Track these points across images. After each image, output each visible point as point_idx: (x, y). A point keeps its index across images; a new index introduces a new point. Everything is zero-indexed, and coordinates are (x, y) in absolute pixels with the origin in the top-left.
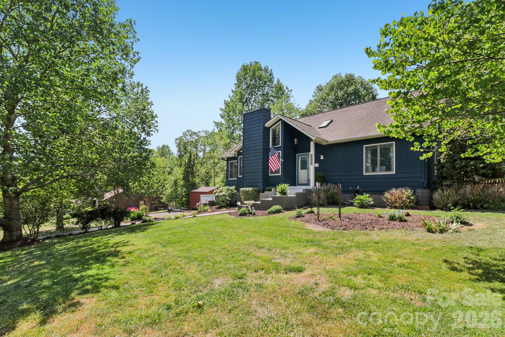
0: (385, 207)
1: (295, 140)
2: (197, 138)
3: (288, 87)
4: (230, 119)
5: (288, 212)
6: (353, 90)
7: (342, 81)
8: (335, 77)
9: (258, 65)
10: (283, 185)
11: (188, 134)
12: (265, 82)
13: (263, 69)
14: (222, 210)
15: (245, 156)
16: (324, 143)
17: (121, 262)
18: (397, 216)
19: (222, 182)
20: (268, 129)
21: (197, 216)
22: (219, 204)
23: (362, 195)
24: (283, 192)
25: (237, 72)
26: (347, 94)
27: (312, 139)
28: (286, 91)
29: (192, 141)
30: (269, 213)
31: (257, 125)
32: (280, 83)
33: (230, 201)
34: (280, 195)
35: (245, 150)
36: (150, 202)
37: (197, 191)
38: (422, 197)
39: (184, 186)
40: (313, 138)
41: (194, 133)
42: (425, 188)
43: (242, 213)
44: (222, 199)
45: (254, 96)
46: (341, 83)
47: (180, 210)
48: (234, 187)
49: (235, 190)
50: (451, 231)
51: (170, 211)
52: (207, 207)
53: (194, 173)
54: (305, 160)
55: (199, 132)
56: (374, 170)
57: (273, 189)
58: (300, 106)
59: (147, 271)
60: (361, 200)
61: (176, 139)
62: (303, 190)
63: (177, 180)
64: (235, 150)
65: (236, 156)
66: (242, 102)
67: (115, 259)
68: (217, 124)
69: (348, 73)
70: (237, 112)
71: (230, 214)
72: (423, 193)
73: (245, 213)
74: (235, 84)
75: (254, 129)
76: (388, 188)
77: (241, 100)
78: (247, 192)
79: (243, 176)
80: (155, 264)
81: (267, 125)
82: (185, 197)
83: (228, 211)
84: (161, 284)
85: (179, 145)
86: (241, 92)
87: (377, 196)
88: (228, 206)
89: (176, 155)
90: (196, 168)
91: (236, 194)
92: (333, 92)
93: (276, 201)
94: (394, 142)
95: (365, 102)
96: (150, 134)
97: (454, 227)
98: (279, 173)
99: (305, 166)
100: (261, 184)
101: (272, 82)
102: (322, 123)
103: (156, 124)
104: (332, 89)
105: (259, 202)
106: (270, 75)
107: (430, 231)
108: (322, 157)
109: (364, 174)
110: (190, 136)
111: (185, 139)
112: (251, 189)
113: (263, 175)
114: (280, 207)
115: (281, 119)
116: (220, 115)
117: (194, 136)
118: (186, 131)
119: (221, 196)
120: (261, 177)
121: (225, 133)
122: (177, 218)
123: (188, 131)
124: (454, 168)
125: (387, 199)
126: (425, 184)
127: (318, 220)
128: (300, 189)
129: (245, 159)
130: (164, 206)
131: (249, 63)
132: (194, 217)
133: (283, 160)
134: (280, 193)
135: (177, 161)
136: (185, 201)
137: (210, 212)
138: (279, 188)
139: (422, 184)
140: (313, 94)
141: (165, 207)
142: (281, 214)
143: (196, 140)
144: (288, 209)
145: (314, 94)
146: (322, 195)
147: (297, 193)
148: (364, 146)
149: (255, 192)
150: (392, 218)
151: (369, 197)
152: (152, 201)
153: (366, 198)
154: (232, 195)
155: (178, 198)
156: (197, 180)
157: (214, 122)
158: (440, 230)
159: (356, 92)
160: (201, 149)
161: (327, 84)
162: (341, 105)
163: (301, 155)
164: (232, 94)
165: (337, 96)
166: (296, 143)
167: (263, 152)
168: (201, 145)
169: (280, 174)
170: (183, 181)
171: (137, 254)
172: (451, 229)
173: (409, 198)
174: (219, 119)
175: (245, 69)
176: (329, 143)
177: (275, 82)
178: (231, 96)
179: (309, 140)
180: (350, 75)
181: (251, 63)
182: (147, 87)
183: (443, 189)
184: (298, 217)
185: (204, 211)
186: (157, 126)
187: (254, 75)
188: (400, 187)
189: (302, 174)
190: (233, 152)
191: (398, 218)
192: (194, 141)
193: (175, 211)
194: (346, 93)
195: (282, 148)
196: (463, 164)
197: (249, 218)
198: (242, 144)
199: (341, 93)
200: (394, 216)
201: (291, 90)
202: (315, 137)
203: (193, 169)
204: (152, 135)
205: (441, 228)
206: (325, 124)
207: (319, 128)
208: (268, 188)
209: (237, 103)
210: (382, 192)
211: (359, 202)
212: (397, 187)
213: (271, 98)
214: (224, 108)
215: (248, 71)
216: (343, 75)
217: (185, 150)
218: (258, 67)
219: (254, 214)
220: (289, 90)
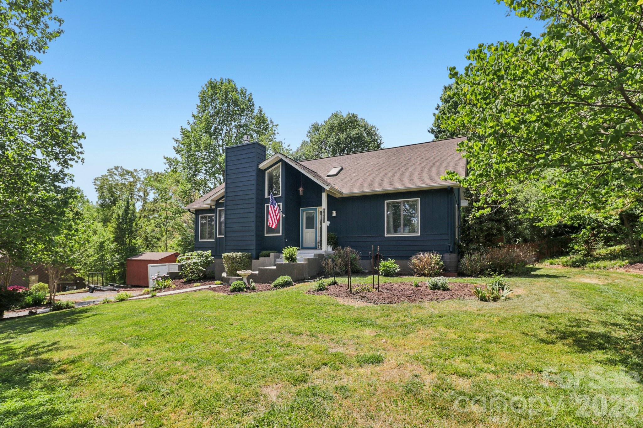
0: (411, 275)
1: (301, 189)
2: (132, 180)
3: (273, 120)
4: (192, 155)
5: (301, 285)
6: (357, 134)
7: (344, 120)
8: (335, 115)
9: (232, 84)
10: (291, 249)
11: (116, 172)
12: (243, 110)
13: (239, 91)
14: (195, 284)
15: (229, 207)
16: (338, 196)
17: (64, 379)
18: (440, 284)
19: (179, 245)
20: (262, 172)
21: (158, 294)
22: (186, 276)
23: (387, 260)
24: (291, 258)
25: (201, 89)
26: (350, 138)
27: (324, 189)
28: (270, 126)
29: (124, 184)
30: (275, 286)
31: (247, 165)
32: (263, 113)
33: (204, 272)
34: (287, 262)
35: (229, 199)
36: (57, 277)
37: (140, 258)
38: (450, 262)
39: (117, 251)
40: (327, 188)
41: (128, 172)
42: (451, 252)
43: (236, 288)
44: (191, 269)
45: (225, 127)
46: (343, 123)
47: (111, 288)
48: (210, 251)
49: (212, 256)
50: (504, 298)
51: (92, 290)
52: (169, 282)
53: (132, 232)
54: (311, 216)
55: (136, 171)
56: (395, 231)
57: (272, 255)
58: (291, 147)
59: (127, 390)
60: (387, 267)
61: (96, 179)
62: (315, 255)
63: (103, 242)
64: (212, 198)
65: (213, 207)
66: (210, 133)
67: (48, 376)
68: (169, 161)
69: (351, 112)
70: (202, 146)
71: (213, 289)
72: (451, 257)
73: (240, 288)
74: (198, 107)
75: (241, 170)
76: (415, 253)
77: (207, 130)
78: (234, 258)
79: (225, 236)
80: (137, 376)
81: (262, 166)
82: (118, 269)
83: (207, 287)
84: (168, 409)
85: (100, 189)
86: (208, 118)
87: (404, 262)
88: (200, 279)
89: (95, 203)
90: (136, 224)
91: (212, 262)
92: (334, 133)
93: (282, 270)
94: (419, 199)
95: (369, 150)
96: (68, 164)
97: (506, 293)
98: (279, 233)
99: (311, 224)
100: (253, 248)
101: (252, 111)
102: (330, 170)
103: (80, 150)
104: (332, 129)
105: (257, 272)
106: (249, 100)
107: (483, 299)
108: (334, 214)
109: (385, 236)
110: (121, 175)
111: (111, 179)
112: (239, 254)
113: (257, 235)
114: (290, 278)
115: (281, 160)
116: (174, 148)
117: (127, 177)
118: (113, 167)
119: (189, 265)
120: (254, 238)
121: (183, 175)
122: (122, 300)
123: (116, 168)
124: (481, 230)
125: (414, 264)
126: (451, 248)
127: (351, 293)
128: (311, 254)
129: (229, 212)
130: (77, 283)
131: (218, 80)
132: (153, 296)
133: (284, 216)
134: (287, 259)
135: (98, 213)
136: (118, 274)
137: (175, 289)
138: (287, 251)
139: (448, 248)
140: (307, 133)
141: (79, 284)
142: (291, 287)
143: (130, 182)
144: (300, 280)
145: (309, 134)
146: (339, 261)
147: (308, 259)
148: (385, 201)
149: (246, 258)
150: (435, 287)
151: (394, 263)
152: (62, 274)
153: (391, 264)
154: (207, 264)
155: (107, 269)
156: (139, 242)
157: (165, 158)
158: (493, 297)
159: (359, 138)
160: (139, 196)
161: (326, 122)
162: (342, 151)
163: (306, 210)
164: (192, 120)
165: (338, 140)
166: (301, 193)
167: (257, 204)
168: (139, 190)
169: (281, 234)
170: (115, 244)
171: (87, 362)
172: (503, 296)
173: (438, 264)
174: (173, 155)
175: (213, 86)
176: (344, 196)
177: (256, 111)
178: (191, 122)
179: (320, 189)
180: (353, 115)
181: (221, 79)
182: (60, 87)
183: (470, 253)
184: (321, 290)
185: (165, 287)
186: (82, 153)
187: (226, 97)
188: (427, 251)
189: (308, 235)
190: (209, 202)
191: (442, 286)
192: (127, 183)
193: (103, 291)
194: (349, 136)
195: (284, 199)
196: (490, 226)
197: (248, 295)
198: (224, 190)
199: (344, 136)
200: (437, 284)
201: (277, 125)
202: (329, 187)
203: (131, 226)
204: (72, 166)
205: (494, 295)
206: (334, 171)
207: (328, 176)
208: (264, 253)
209: (200, 133)
210: (408, 257)
211: (384, 269)
212: (424, 251)
213: (251, 132)
214: (180, 139)
215: (218, 91)
216: (345, 115)
217: (112, 196)
218: (232, 87)
219: (254, 289)
220: (274, 124)
